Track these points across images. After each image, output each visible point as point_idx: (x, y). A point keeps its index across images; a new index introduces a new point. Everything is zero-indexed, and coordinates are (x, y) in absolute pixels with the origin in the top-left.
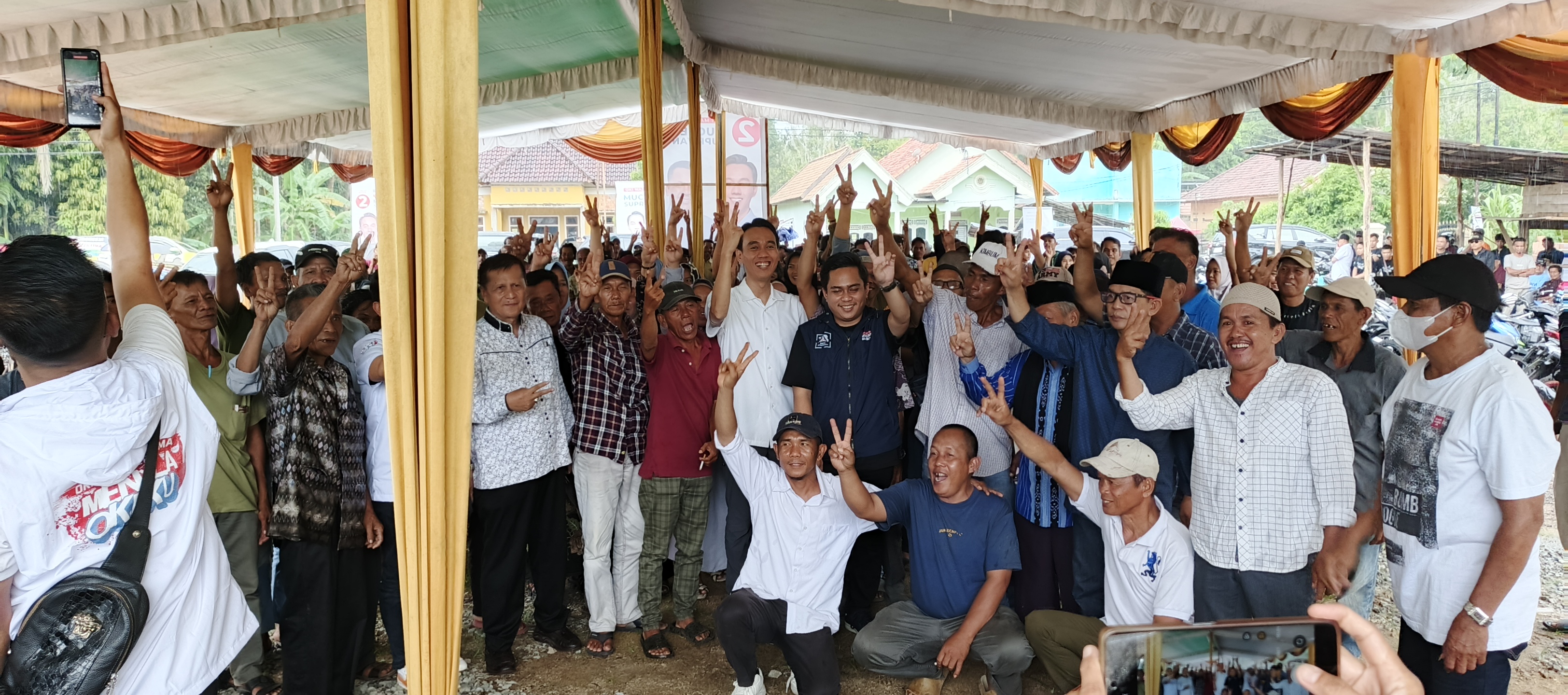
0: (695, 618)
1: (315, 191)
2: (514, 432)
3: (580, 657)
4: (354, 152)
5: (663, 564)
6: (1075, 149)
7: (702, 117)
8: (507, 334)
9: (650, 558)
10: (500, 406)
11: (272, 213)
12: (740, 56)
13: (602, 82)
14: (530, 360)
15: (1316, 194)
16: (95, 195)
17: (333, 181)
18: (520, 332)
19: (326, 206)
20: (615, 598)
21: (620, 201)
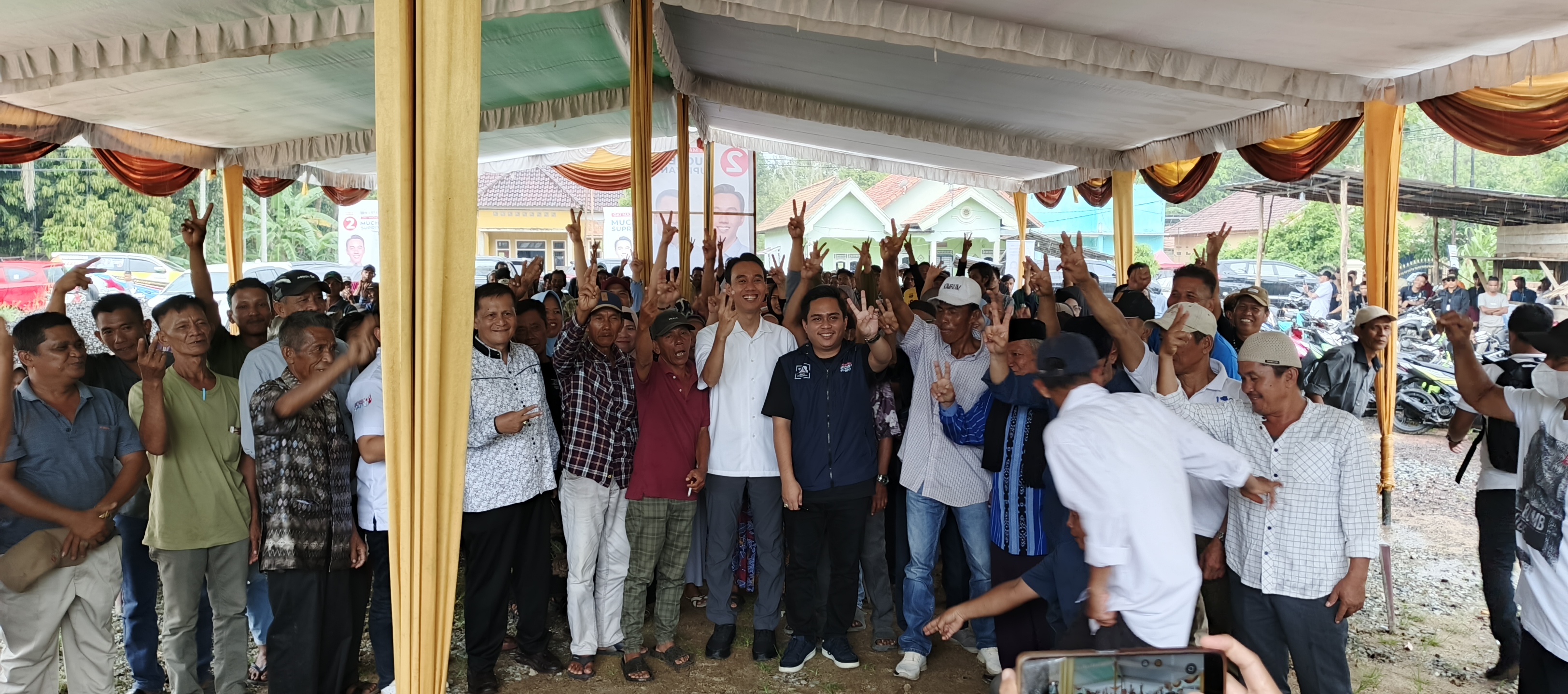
0: (675, 642)
1: (303, 211)
2: (501, 457)
3: (561, 679)
4: (345, 175)
5: (648, 588)
6: (1057, 184)
7: (691, 146)
8: (497, 360)
9: (635, 581)
10: (489, 429)
11: (259, 232)
12: (729, 89)
13: (594, 111)
14: (519, 386)
15: (1297, 229)
16: (81, 211)
17: (320, 202)
18: (509, 358)
19: (313, 226)
20: (597, 621)
21: (607, 226)
